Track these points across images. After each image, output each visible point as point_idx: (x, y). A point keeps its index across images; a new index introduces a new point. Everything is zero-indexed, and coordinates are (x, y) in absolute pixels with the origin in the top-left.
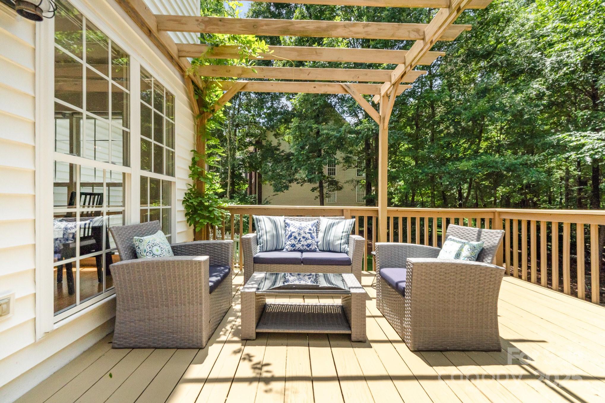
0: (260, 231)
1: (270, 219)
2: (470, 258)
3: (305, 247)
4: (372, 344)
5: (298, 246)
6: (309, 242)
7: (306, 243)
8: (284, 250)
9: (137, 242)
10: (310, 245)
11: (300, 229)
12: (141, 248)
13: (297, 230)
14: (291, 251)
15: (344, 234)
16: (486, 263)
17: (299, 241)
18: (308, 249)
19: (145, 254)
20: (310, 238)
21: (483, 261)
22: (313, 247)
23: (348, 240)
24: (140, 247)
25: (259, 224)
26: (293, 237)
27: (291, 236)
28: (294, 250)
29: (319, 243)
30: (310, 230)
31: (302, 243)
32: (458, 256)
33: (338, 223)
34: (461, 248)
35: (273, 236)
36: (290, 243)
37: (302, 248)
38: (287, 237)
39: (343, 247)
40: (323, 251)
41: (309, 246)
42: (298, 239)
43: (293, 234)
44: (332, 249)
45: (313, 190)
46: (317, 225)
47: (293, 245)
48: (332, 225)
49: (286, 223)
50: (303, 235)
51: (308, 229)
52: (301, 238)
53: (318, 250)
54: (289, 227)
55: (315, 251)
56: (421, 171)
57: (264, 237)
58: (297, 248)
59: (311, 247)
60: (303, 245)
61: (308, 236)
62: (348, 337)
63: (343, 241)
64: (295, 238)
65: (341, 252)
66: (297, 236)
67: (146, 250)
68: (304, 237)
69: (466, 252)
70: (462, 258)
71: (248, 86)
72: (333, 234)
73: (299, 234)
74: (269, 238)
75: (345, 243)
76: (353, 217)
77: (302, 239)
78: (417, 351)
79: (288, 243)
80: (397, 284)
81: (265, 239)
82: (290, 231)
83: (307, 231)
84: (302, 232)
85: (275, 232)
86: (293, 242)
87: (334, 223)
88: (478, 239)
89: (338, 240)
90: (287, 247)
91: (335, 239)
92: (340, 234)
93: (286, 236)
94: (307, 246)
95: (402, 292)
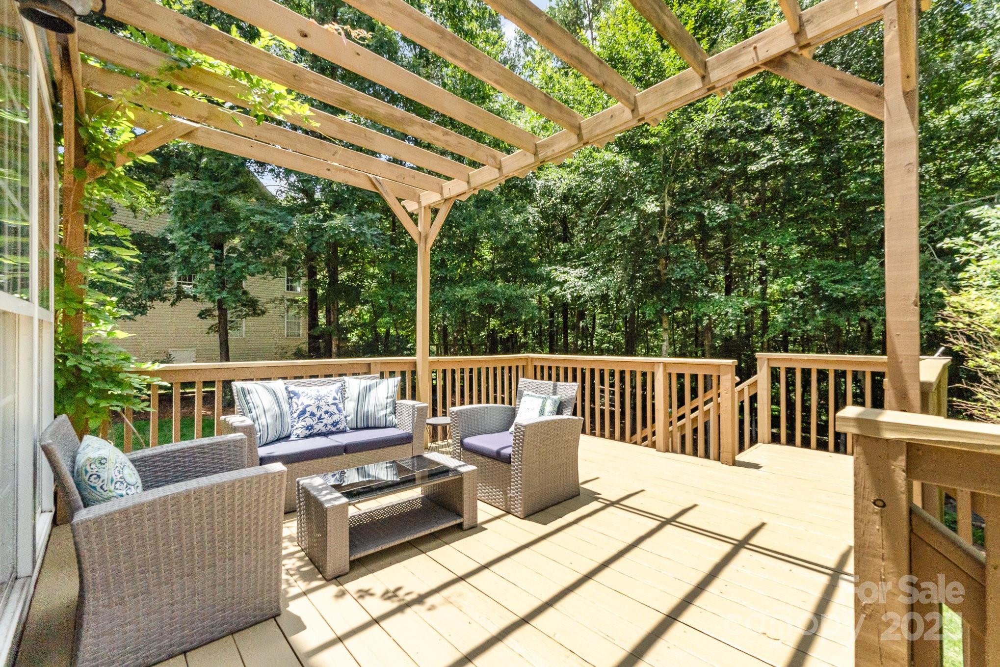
0: (253, 411)
1: (264, 387)
2: (552, 413)
3: (329, 427)
4: (484, 526)
5: (319, 427)
6: (336, 418)
7: (330, 421)
8: (293, 437)
9: (93, 466)
10: (337, 423)
11: (319, 399)
12: (104, 476)
13: (313, 401)
14: (306, 437)
15: (389, 400)
16: (567, 415)
17: (319, 419)
18: (334, 429)
19: (112, 488)
20: (337, 412)
21: (562, 414)
22: (341, 426)
23: (395, 408)
24: (101, 474)
25: (248, 397)
26: (308, 414)
27: (304, 412)
28: (311, 436)
29: (348, 419)
30: (335, 399)
31: (325, 421)
32: (542, 412)
33: (377, 384)
34: (544, 403)
35: (275, 417)
36: (304, 423)
37: (324, 430)
38: (295, 415)
39: (389, 418)
40: (357, 429)
41: (335, 424)
42: (318, 416)
43: (308, 409)
44: (371, 424)
45: (203, 315)
46: (343, 390)
47: (309, 427)
48: (368, 389)
49: (289, 392)
50: (325, 408)
51: (331, 398)
52: (323, 413)
53: (348, 429)
54: (298, 398)
55: (344, 431)
56: (408, 296)
57: (262, 420)
58: (315, 431)
59: (338, 426)
60: (326, 425)
61: (333, 409)
62: (460, 527)
63: (389, 410)
64: (313, 414)
65: (385, 427)
66: (315, 411)
67: (114, 478)
68: (326, 412)
69: (550, 407)
70: (546, 413)
71: (198, 134)
72: (372, 402)
73: (318, 407)
74: (270, 421)
75: (391, 413)
76: (392, 374)
77: (324, 416)
78: (527, 516)
79: (301, 424)
80: (498, 453)
81: (265, 424)
82: (302, 404)
83: (331, 401)
84: (322, 403)
85: (277, 410)
86: (309, 421)
87: (370, 386)
88: (555, 393)
89: (382, 410)
90: (298, 432)
91: (377, 408)
92: (384, 402)
93: (292, 413)
94: (332, 424)
95: (507, 460)
